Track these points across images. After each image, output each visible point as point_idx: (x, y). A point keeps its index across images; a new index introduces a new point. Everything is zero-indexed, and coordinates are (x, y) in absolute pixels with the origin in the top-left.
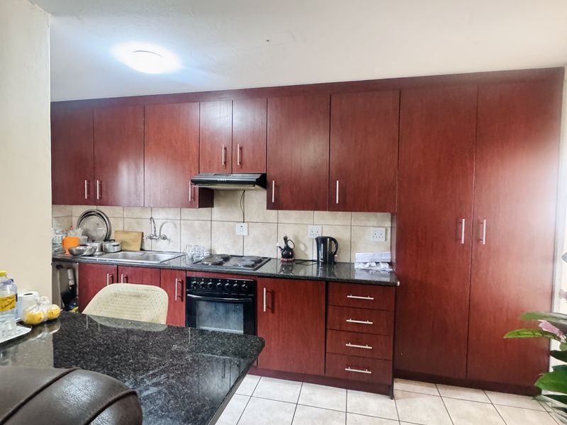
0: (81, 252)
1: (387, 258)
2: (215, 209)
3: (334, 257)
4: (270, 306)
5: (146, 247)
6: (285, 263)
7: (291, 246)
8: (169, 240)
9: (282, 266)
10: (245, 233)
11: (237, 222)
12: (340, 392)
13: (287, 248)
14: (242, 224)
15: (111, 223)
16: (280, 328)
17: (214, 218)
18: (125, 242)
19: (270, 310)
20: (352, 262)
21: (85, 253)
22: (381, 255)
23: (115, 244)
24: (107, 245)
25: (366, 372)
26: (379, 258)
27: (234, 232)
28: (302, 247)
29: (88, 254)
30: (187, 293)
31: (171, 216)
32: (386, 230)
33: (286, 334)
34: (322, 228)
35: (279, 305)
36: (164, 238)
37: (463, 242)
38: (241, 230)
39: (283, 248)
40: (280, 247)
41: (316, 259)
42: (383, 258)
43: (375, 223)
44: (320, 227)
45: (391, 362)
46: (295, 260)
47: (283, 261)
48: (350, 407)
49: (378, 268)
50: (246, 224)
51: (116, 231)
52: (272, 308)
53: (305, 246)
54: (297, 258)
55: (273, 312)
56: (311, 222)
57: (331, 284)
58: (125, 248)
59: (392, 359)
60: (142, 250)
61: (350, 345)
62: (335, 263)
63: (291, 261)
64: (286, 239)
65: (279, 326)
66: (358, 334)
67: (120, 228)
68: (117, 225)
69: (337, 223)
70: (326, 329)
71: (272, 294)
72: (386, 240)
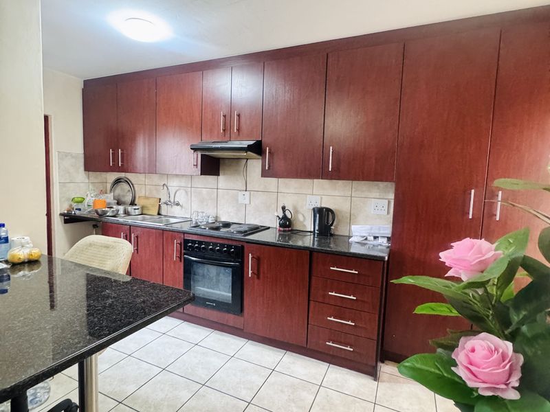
0: (104, 213)
1: (386, 232)
2: (221, 178)
3: (331, 229)
4: (256, 272)
5: (163, 212)
6: (282, 233)
7: (289, 216)
8: (182, 206)
9: (280, 235)
10: (247, 202)
11: (240, 191)
12: (321, 366)
13: (285, 217)
14: (244, 193)
15: (136, 189)
16: (265, 295)
17: (220, 186)
18: (146, 207)
19: (255, 276)
20: (351, 235)
21: (108, 214)
22: (379, 229)
23: (137, 207)
24: (130, 209)
25: (348, 349)
26: (377, 231)
27: (237, 200)
28: (301, 218)
29: (111, 214)
30: (185, 254)
31: (183, 184)
32: (389, 202)
33: (270, 302)
34: (321, 198)
35: (264, 273)
36: (178, 204)
37: (470, 217)
38: (244, 198)
39: (281, 217)
40: (278, 216)
41: (312, 230)
42: (382, 232)
43: (377, 195)
44: (319, 197)
45: (376, 342)
46: (292, 230)
47: (280, 230)
48: (327, 382)
49: (375, 242)
50: (247, 193)
51: (139, 197)
52: (257, 273)
53: (304, 216)
54: (294, 229)
55: (258, 278)
56: (310, 192)
57: (315, 253)
58: (145, 212)
59: (376, 339)
60: (159, 214)
61: (332, 319)
62: (332, 235)
63: (289, 231)
64: (284, 208)
65: (264, 292)
66: (341, 309)
67: (143, 194)
68: (141, 192)
69: (337, 193)
70: (309, 300)
71: (258, 261)
72: (388, 213)
